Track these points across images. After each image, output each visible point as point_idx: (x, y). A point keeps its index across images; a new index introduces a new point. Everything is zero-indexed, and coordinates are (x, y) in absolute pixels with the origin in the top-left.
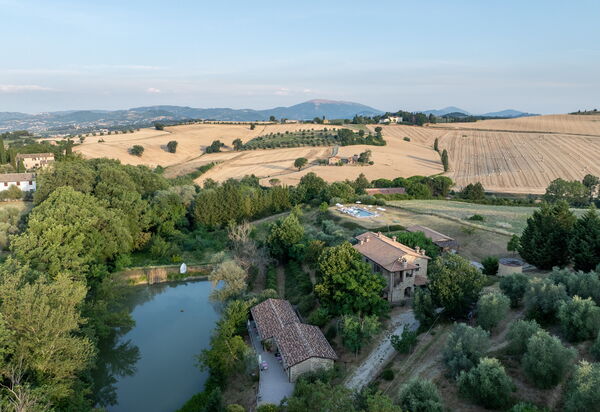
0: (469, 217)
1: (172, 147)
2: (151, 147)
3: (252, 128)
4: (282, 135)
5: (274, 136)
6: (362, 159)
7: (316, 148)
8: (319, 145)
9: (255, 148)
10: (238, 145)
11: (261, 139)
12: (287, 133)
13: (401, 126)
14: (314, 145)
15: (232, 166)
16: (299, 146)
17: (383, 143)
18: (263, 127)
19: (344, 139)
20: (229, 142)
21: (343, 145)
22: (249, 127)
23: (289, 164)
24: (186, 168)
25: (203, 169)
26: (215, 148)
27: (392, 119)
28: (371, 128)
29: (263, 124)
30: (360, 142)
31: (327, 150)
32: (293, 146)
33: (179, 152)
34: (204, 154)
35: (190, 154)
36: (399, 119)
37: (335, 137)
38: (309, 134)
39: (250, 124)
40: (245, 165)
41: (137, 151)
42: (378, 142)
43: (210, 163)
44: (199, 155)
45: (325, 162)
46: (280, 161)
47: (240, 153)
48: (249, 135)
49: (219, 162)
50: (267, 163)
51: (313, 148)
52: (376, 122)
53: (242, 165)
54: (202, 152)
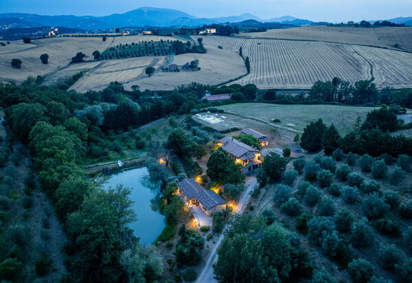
1: (44, 59)
2: (25, 59)
3: (104, 40)
4: (130, 47)
5: (123, 47)
6: (193, 66)
7: (157, 57)
8: (159, 55)
9: (111, 58)
10: (97, 56)
11: (114, 49)
12: (133, 44)
13: (215, 37)
14: (155, 55)
15: (98, 73)
16: (144, 56)
17: (204, 51)
18: (112, 38)
19: (178, 49)
20: (89, 53)
21: (177, 54)
22: (102, 38)
23: (140, 71)
24: (61, 76)
25: (76, 78)
26: (79, 59)
27: (208, 30)
28: (195, 38)
29: (112, 36)
30: (189, 51)
31: (166, 59)
32: (140, 56)
33: (51, 63)
34: (71, 63)
35: (61, 65)
36: (213, 31)
37: (170, 47)
38: (150, 45)
39: (102, 36)
40: (106, 72)
41: (16, 64)
42: (200, 51)
43: (79, 72)
44: (66, 64)
45: (167, 69)
46: (133, 68)
47: (99, 63)
48: (102, 45)
49: (86, 71)
50: (123, 70)
51: (155, 57)
52: (198, 34)
53: (103, 73)
54: (69, 62)
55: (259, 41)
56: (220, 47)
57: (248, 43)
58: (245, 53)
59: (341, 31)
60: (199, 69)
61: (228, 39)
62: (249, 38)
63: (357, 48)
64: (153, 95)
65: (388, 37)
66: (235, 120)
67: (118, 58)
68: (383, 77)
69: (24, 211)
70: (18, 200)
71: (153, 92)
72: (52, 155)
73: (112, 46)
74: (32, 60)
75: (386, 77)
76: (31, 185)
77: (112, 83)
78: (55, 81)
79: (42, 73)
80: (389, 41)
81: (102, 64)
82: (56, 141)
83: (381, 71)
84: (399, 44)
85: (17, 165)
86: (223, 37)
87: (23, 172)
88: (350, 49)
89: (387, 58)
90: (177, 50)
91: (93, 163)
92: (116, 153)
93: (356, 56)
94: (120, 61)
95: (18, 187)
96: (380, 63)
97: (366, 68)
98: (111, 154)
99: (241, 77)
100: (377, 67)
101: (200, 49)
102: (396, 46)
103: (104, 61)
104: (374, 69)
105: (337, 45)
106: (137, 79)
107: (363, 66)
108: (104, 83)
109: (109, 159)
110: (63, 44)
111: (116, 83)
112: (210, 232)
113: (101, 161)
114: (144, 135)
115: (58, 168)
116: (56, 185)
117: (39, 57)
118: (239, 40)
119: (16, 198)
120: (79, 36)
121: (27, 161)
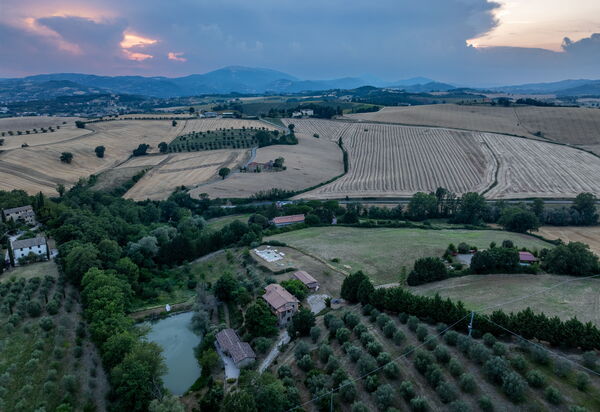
0: (332, 258)
1: (100, 152)
2: (77, 151)
3: (174, 124)
4: (204, 135)
5: (197, 136)
6: (278, 165)
7: (237, 151)
8: (239, 147)
9: (180, 151)
10: (164, 148)
11: (185, 139)
12: (209, 131)
13: (313, 120)
14: (234, 147)
15: (163, 172)
16: (221, 148)
17: (295, 141)
18: (184, 122)
19: (263, 139)
20: (154, 144)
21: (260, 147)
22: (171, 122)
23: (213, 170)
24: (119, 175)
25: (136, 179)
26: (141, 151)
27: (304, 112)
28: (286, 123)
29: (184, 119)
30: (275, 142)
31: (246, 153)
32: (216, 148)
33: (107, 156)
34: (131, 157)
35: (118, 158)
36: (310, 112)
37: (253, 138)
38: (229, 134)
39: (172, 118)
40: (173, 171)
41: (66, 158)
42: (290, 141)
43: (140, 170)
44: (126, 158)
45: (245, 169)
46: (205, 166)
47: (166, 156)
48: (172, 132)
49: (149, 168)
50: (193, 168)
51: (233, 151)
52: (290, 116)
53: (170, 171)
54: (129, 155)
55: (367, 126)
56: (316, 136)
57: (353, 128)
58: (347, 142)
59: (473, 112)
60: (285, 169)
61: (327, 123)
62: (355, 121)
63: (487, 137)
64: (225, 204)
65: (530, 122)
66: (294, 258)
67: (189, 151)
68: (509, 181)
69: (75, 360)
70: (69, 350)
71: (225, 200)
72: (102, 307)
73: (183, 134)
74: (85, 152)
75: (513, 181)
76: (81, 334)
77: (178, 188)
78: (111, 183)
79: (96, 170)
80: (532, 126)
81: (169, 159)
82: (106, 291)
83: (508, 173)
84: (542, 131)
85: (69, 311)
86: (321, 121)
87: (75, 319)
88: (478, 138)
89: (521, 154)
90: (261, 141)
91: (142, 305)
92: (167, 294)
93: (484, 149)
94: (192, 155)
95: (70, 335)
96: (510, 161)
97: (491, 168)
98: (162, 295)
99: (335, 179)
100: (505, 166)
101: (290, 140)
102: (538, 134)
103: (172, 154)
104: (500, 169)
105: (463, 133)
106: (208, 182)
107: (487, 165)
108: (168, 185)
109: (158, 302)
110: (124, 129)
111: (183, 188)
112: (235, 384)
113: (150, 303)
114: (198, 270)
115: (107, 320)
116: (104, 338)
117: (94, 148)
118: (342, 124)
119: (68, 347)
120: (144, 119)
121: (78, 307)
